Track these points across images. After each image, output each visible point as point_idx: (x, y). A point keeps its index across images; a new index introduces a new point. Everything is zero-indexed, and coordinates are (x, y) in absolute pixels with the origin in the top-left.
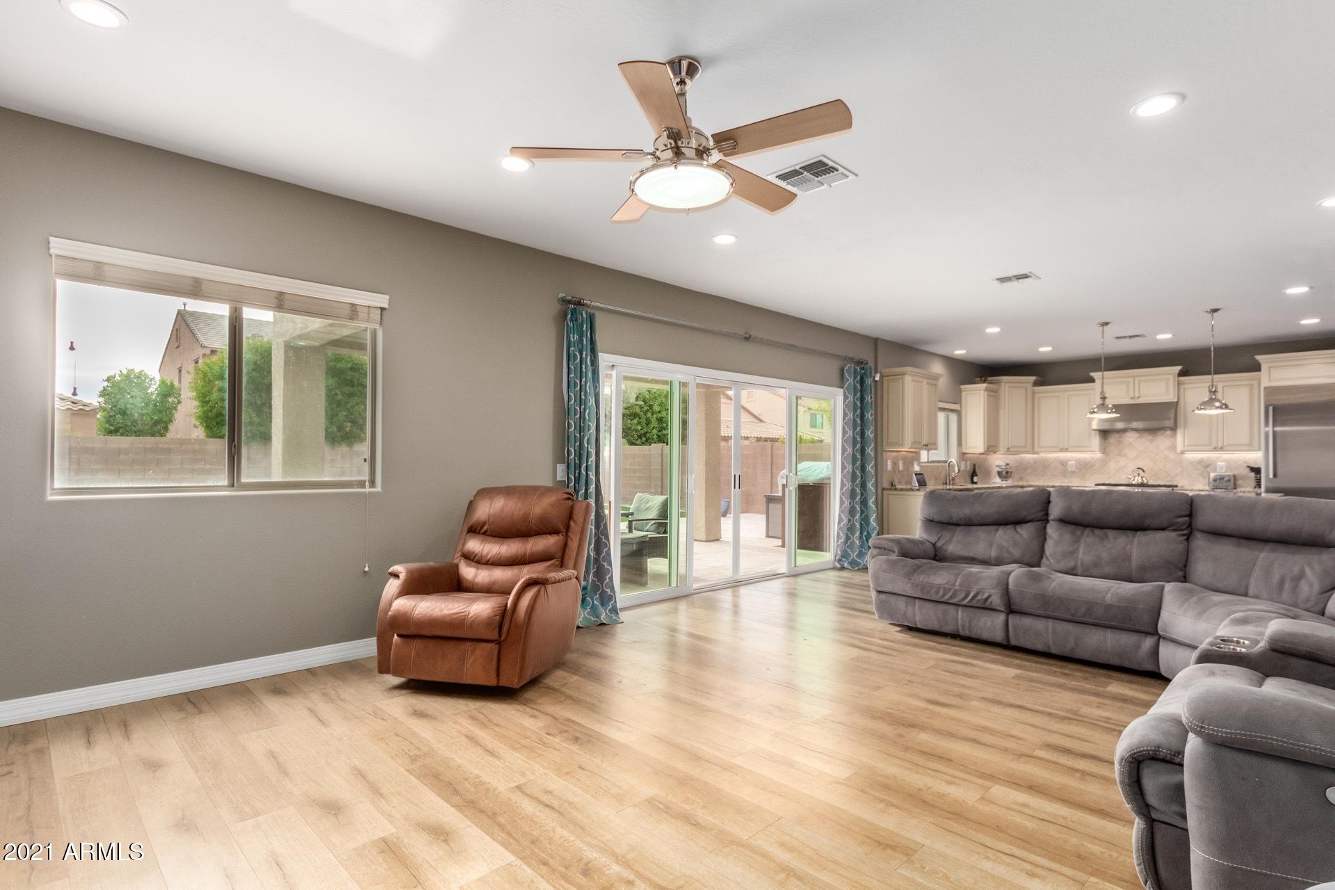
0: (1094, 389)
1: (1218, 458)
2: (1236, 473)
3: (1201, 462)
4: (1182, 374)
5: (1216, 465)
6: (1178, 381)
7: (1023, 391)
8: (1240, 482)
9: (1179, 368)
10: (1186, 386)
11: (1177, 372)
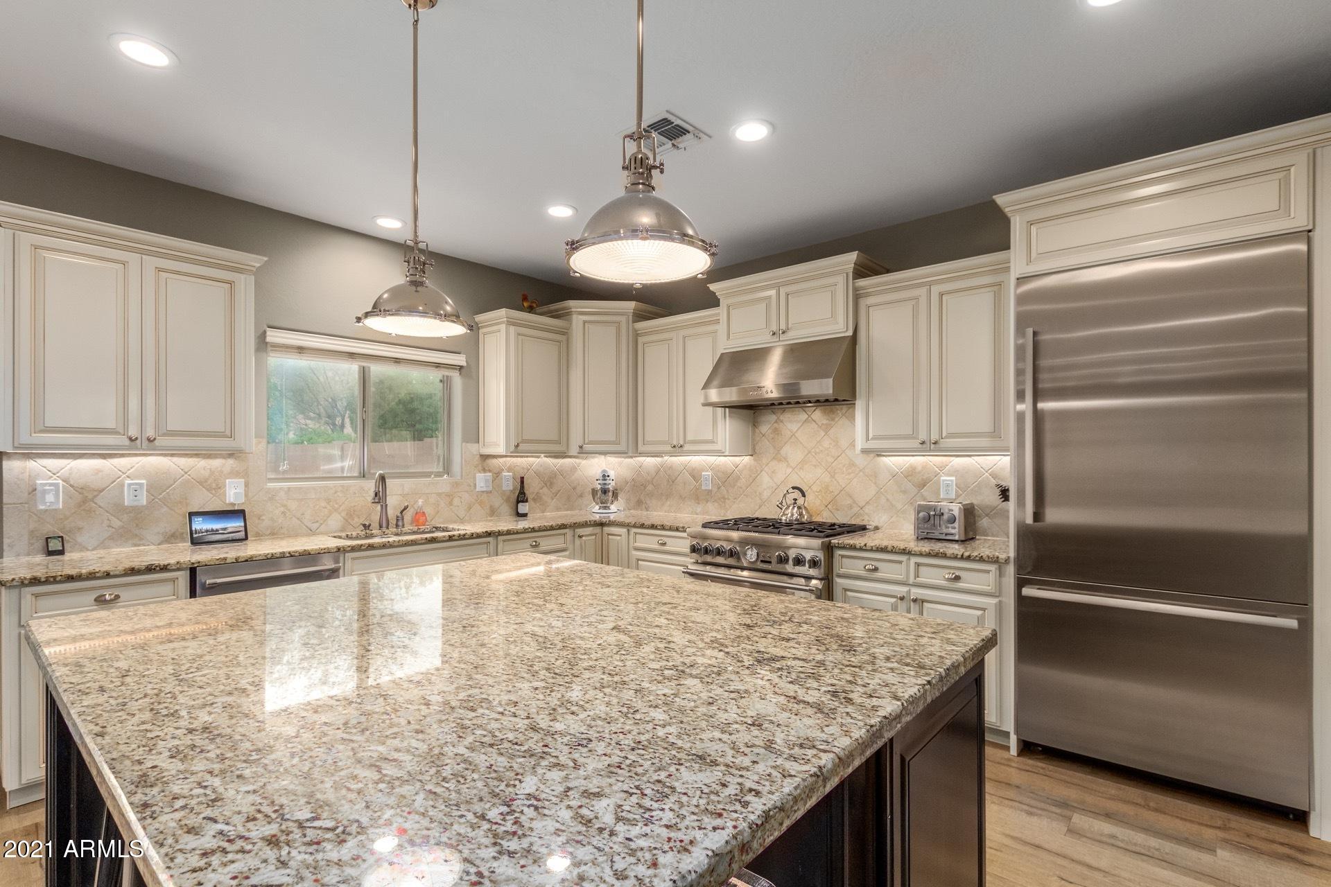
0: (717, 321)
1: (942, 468)
2: (975, 500)
3: (910, 473)
4: (861, 271)
5: (938, 483)
6: (855, 289)
7: (612, 330)
8: (984, 523)
9: (853, 256)
10: (871, 300)
11: (851, 267)
